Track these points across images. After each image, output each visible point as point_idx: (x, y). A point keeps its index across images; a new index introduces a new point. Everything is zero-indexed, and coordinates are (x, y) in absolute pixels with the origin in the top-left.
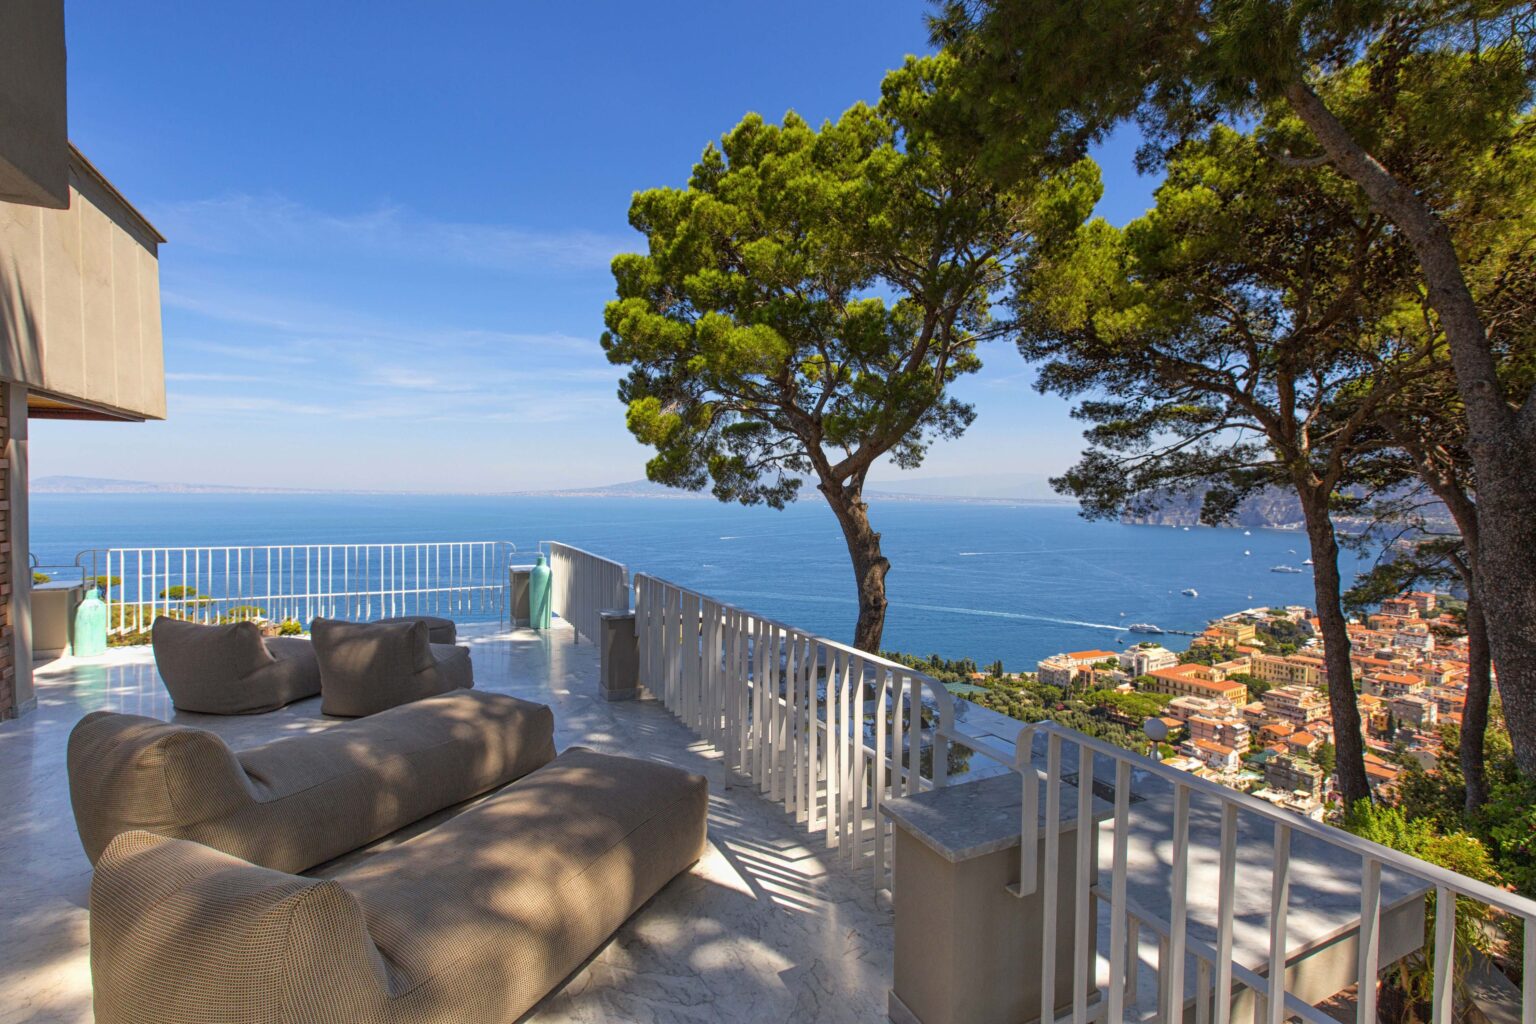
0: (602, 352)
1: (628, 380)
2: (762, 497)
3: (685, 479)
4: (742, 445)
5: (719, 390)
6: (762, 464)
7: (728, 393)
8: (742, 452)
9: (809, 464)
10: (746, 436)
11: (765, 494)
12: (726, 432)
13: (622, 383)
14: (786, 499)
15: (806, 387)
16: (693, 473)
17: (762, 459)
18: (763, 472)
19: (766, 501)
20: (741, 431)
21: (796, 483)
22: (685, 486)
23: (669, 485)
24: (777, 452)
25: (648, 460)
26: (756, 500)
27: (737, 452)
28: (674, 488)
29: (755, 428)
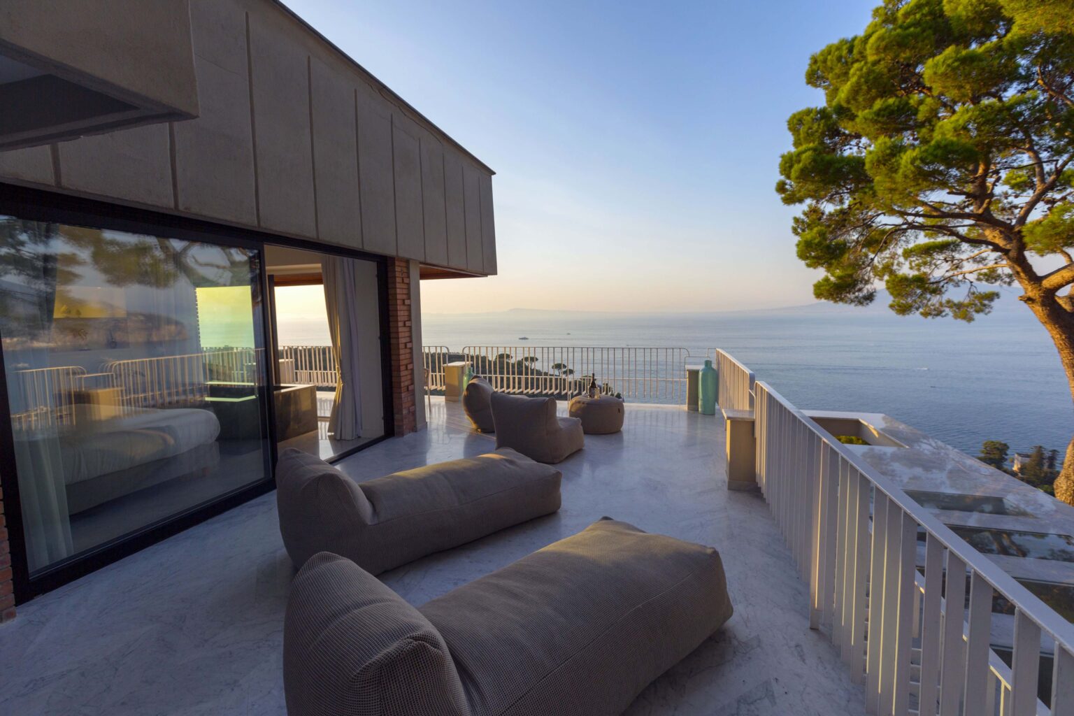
0: (778, 197)
1: (802, 217)
2: (947, 310)
3: (852, 296)
4: (925, 263)
5: (892, 212)
6: (950, 279)
7: (903, 214)
8: (924, 269)
9: (1010, 276)
10: (931, 255)
11: (950, 307)
12: (908, 254)
13: (797, 220)
14: (977, 311)
15: (1010, 199)
16: (860, 290)
17: (948, 274)
18: (950, 286)
19: (951, 314)
20: (927, 251)
21: (992, 296)
22: (852, 301)
23: (836, 302)
24: (968, 266)
25: (815, 282)
26: (939, 313)
27: (919, 270)
28: (841, 304)
29: (943, 247)
